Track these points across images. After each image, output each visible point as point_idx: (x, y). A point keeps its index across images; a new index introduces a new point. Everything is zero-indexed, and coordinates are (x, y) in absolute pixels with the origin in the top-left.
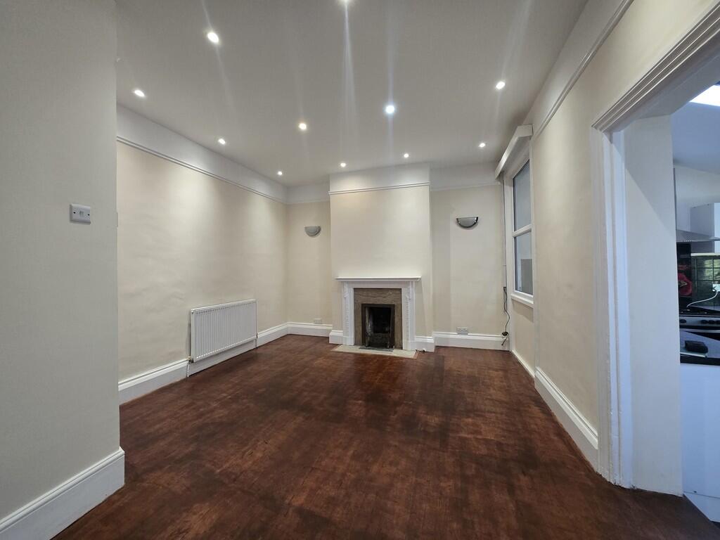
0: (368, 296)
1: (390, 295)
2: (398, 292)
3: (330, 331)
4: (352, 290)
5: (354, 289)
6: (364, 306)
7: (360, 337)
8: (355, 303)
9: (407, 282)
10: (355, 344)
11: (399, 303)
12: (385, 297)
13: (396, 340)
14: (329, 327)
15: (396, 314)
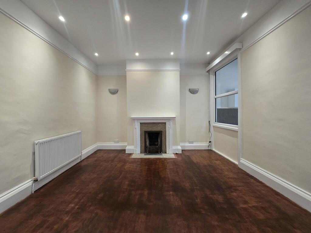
0: (148, 127)
1: (160, 126)
2: (164, 124)
3: (126, 146)
4: (139, 123)
5: (140, 123)
6: (146, 132)
7: (143, 148)
8: (140, 131)
9: (169, 119)
10: (140, 153)
11: (164, 130)
12: (157, 127)
13: (163, 149)
14: (126, 144)
15: (163, 135)
